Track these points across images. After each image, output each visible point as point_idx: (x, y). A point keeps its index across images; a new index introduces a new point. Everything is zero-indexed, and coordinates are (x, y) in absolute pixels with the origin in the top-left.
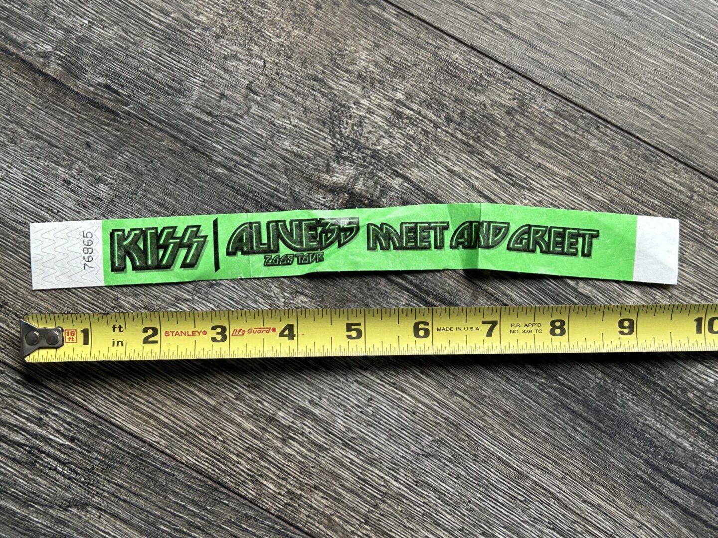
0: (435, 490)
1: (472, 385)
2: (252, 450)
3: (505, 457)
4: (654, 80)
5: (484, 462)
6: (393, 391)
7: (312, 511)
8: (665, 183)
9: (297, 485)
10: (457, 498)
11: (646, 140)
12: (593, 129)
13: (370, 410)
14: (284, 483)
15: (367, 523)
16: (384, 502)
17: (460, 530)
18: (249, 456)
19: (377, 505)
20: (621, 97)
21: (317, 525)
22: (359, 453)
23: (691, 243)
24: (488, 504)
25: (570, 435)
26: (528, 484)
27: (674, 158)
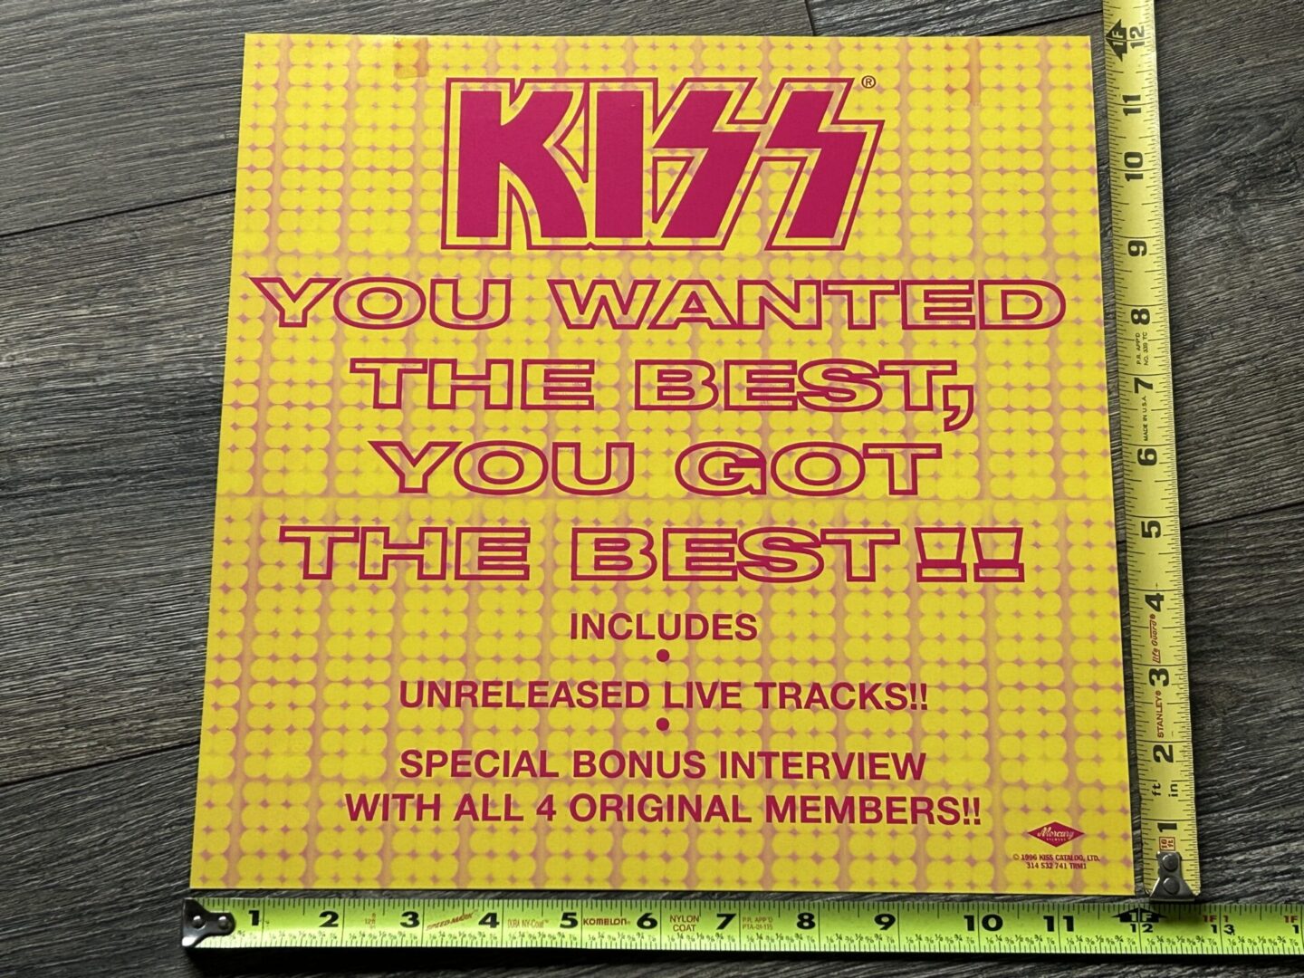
1: (69, 536)
3: (148, 571)
4: (25, 171)
5: (133, 589)
7: (8, 758)
8: (103, 243)
11: (57, 223)
12: (5, 250)
16: (69, 696)
17: (159, 662)
19: (65, 704)
20: (8, 206)
21: (22, 766)
22: (12, 676)
23: (165, 272)
24: (164, 621)
27: (94, 218)
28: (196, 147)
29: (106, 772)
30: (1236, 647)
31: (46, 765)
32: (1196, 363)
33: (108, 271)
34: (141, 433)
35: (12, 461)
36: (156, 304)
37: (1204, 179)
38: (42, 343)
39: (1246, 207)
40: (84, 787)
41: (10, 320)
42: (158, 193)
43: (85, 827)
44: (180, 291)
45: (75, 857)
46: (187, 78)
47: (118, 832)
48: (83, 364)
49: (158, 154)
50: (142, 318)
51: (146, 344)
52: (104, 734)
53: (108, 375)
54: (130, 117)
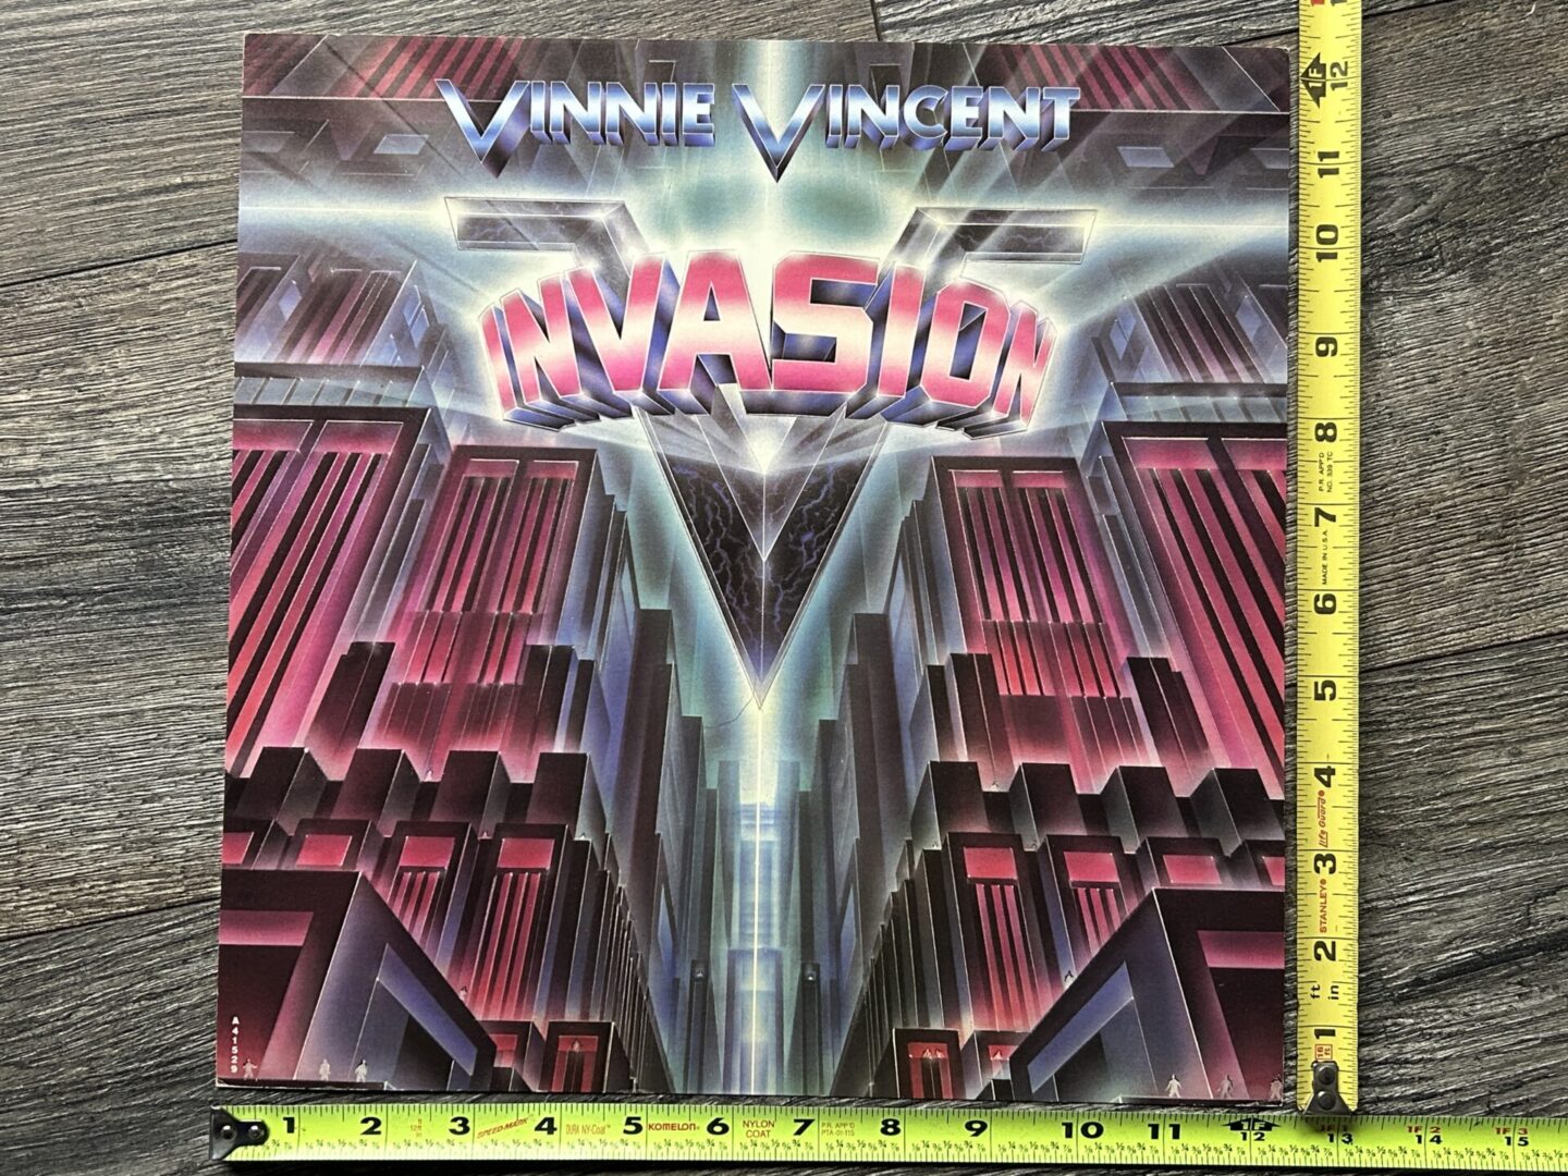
0: (64, 799)
3: (105, 710)
5: (88, 731)
8: (42, 312)
15: (22, 887)
16: (23, 852)
23: (116, 350)
24: (126, 769)
25: (151, 636)
26: (148, 717)
28: (147, 192)
29: (67, 940)
33: (49, 346)
34: (93, 547)
36: (107, 389)
40: (44, 955)
42: (105, 249)
43: (47, 997)
45: (37, 1032)
46: (137, 104)
47: (81, 1005)
48: (25, 461)
49: (104, 200)
50: (89, 406)
51: (95, 438)
52: (63, 896)
53: (53, 476)
54: (71, 153)
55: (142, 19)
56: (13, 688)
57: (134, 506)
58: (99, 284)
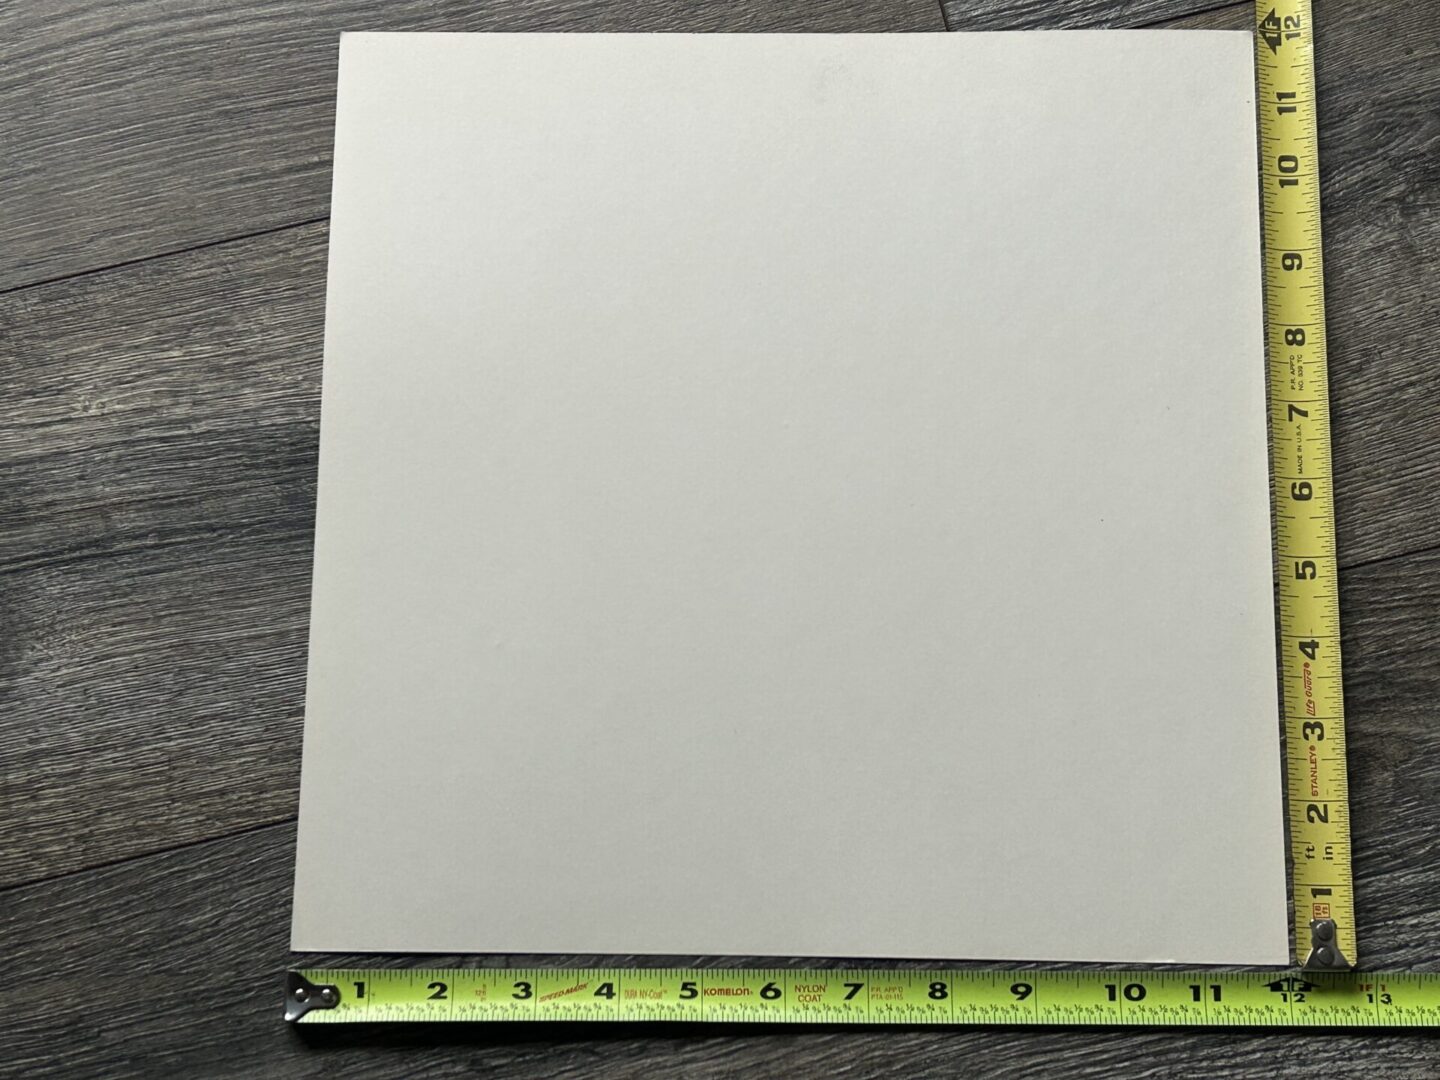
0: (214, 717)
1: (169, 596)
2: (11, 832)
3: (253, 632)
4: (109, 201)
5: (237, 652)
6: (100, 665)
7: (112, 836)
8: (194, 278)
9: (78, 826)
10: (239, 705)
11: (145, 256)
12: (90, 288)
13: (93, 701)
14: (65, 835)
15: (174, 801)
16: (174, 768)
17: (266, 730)
18: (13, 840)
19: (171, 777)
20: (91, 240)
21: (128, 843)
22: (114, 747)
23: (261, 309)
24: (272, 686)
25: (295, 563)
27: (184, 251)
28: (289, 170)
29: (215, 849)
30: (1409, 695)
31: (152, 842)
32: (1362, 386)
33: (200, 308)
34: (242, 484)
35: (106, 517)
36: (252, 344)
37: (1370, 183)
38: (133, 388)
39: (1415, 213)
40: (194, 865)
41: (98, 364)
42: (249, 222)
43: (196, 907)
44: (275, 329)
45: (187, 939)
46: (277, 95)
47: (230, 912)
48: (177, 410)
49: (249, 179)
50: (237, 359)
51: (243, 387)
52: (212, 808)
53: (204, 422)
54: (218, 139)
55: (280, 24)
56: (165, 616)
57: (279, 446)
58: (243, 252)
